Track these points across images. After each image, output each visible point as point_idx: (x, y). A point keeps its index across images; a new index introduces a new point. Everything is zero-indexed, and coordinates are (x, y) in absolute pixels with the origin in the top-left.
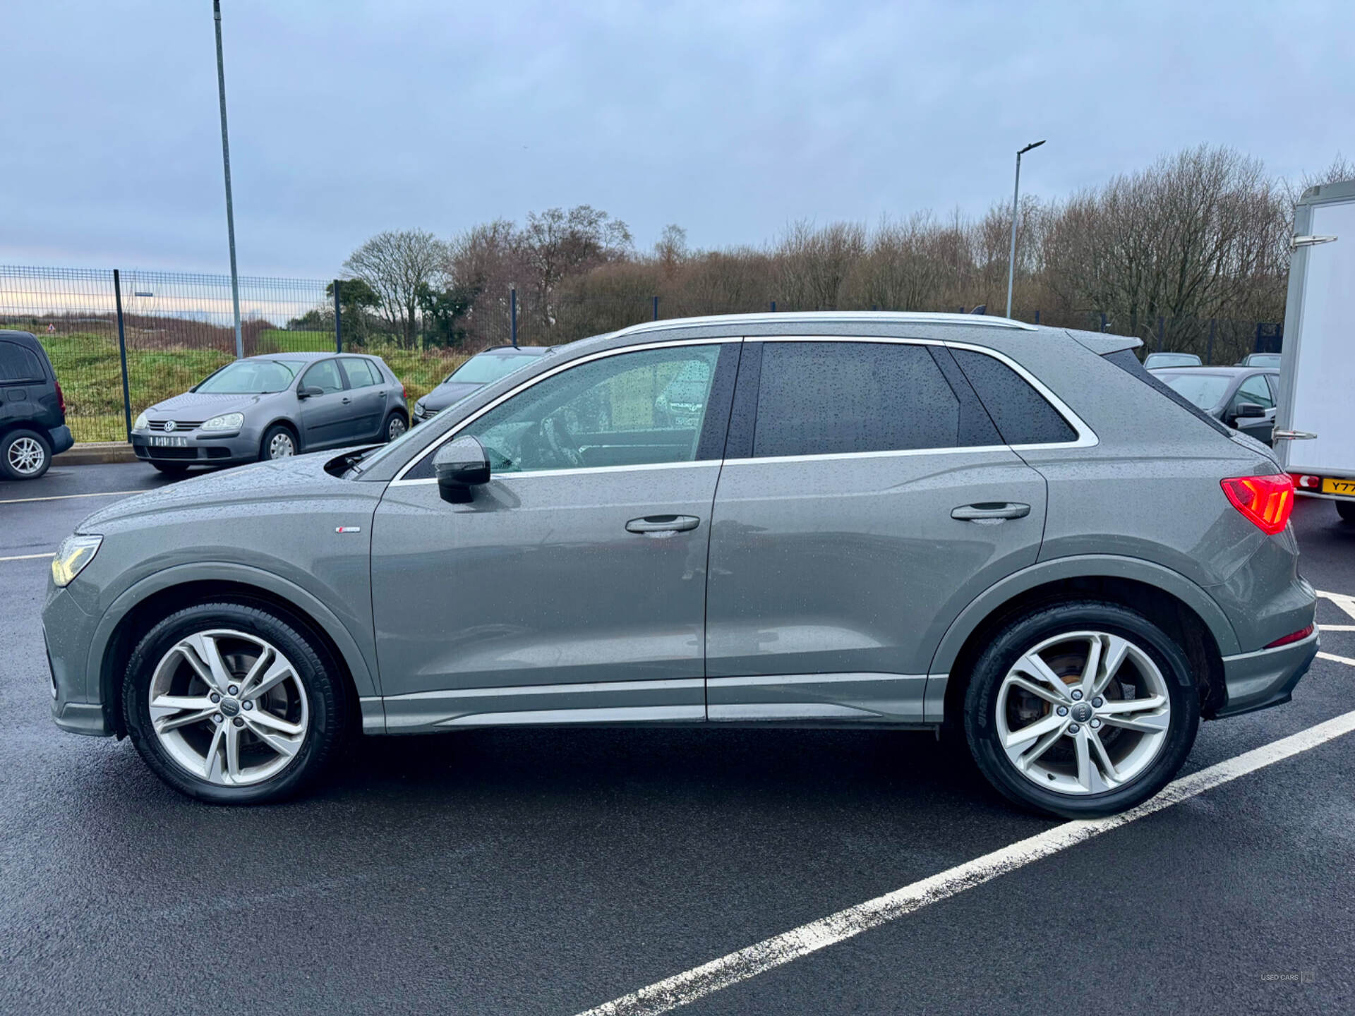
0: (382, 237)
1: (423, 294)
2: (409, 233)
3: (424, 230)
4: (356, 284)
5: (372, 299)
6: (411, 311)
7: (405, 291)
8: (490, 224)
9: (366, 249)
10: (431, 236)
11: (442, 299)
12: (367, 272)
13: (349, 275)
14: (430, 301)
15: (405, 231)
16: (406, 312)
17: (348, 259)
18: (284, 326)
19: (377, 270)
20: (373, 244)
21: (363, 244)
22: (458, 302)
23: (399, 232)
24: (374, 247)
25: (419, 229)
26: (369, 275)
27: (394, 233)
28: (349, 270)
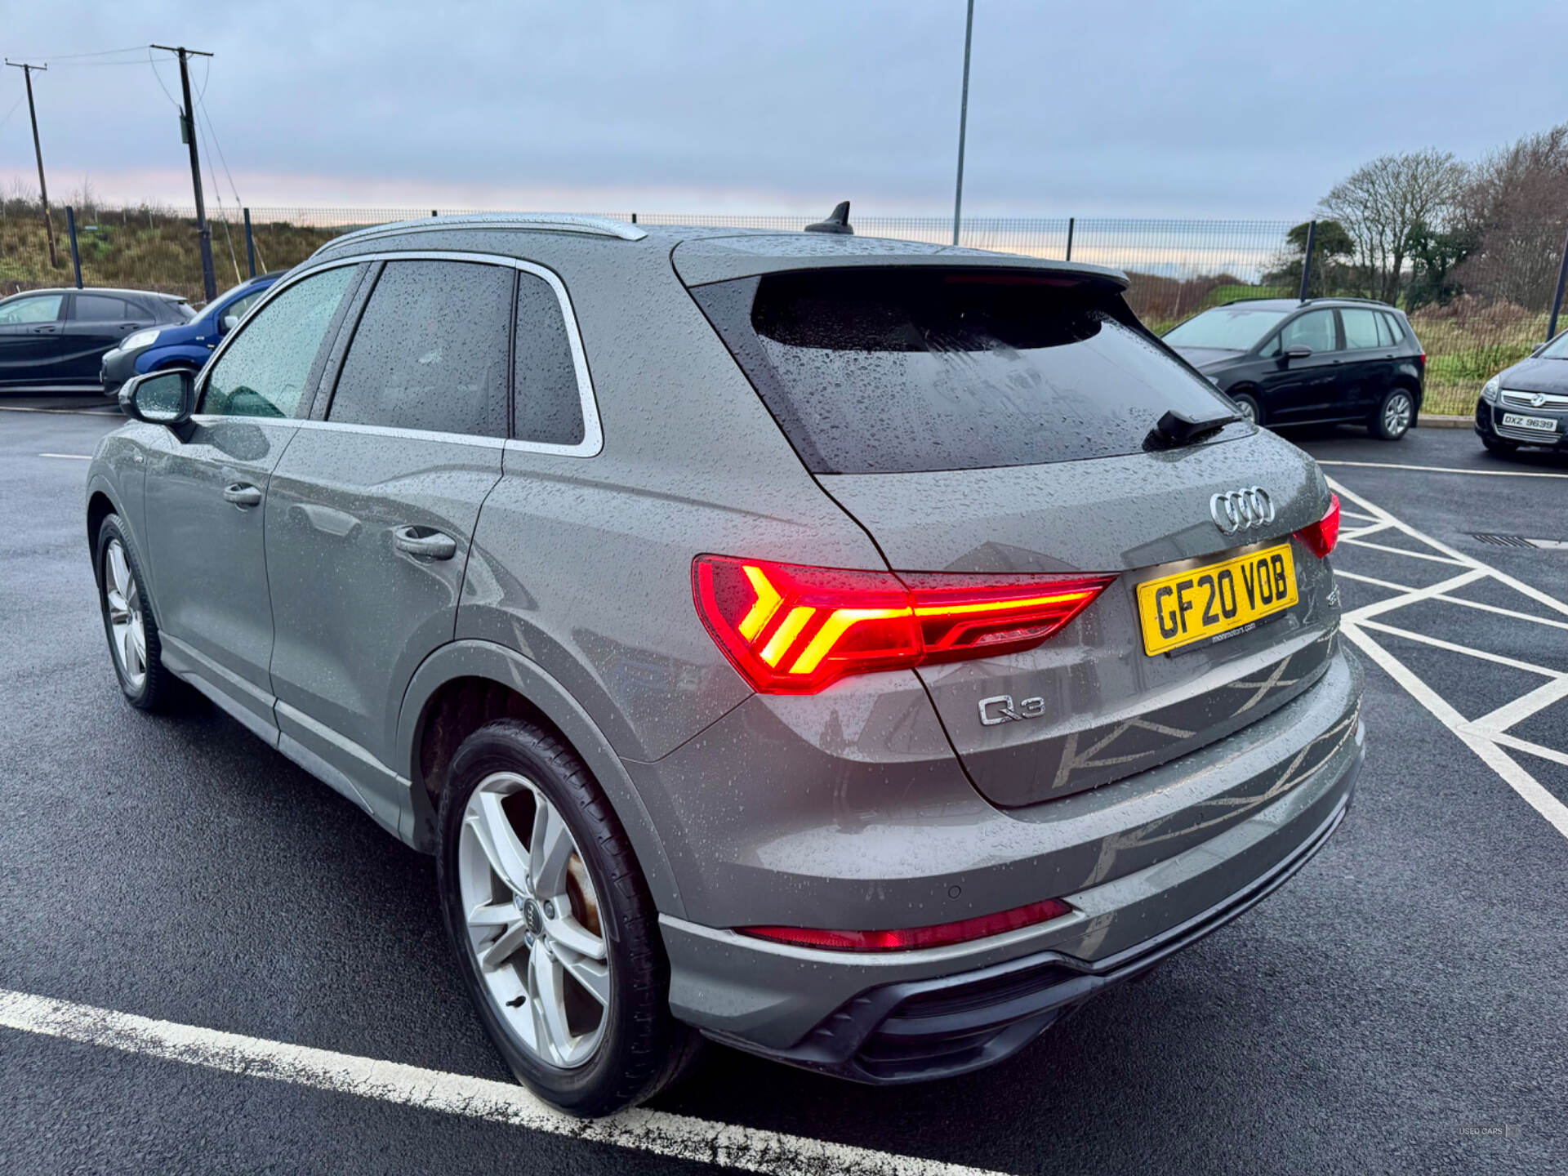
0: (1379, 164)
1: (1417, 237)
2: (1418, 156)
3: (1439, 150)
4: (1330, 226)
5: (1346, 246)
6: (1399, 259)
7: (1395, 235)
8: (1546, 132)
9: (1355, 181)
10: (1449, 156)
11: (1442, 241)
12: (1348, 210)
13: (1327, 214)
14: (1425, 246)
15: (1411, 152)
16: (1391, 260)
17: (1326, 194)
18: (1257, 282)
19: (1362, 208)
20: (1364, 174)
21: (1350, 174)
22: (1463, 244)
23: (1404, 156)
24: (1365, 178)
25: (1434, 149)
26: (1349, 215)
27: (1396, 156)
28: (1325, 209)
